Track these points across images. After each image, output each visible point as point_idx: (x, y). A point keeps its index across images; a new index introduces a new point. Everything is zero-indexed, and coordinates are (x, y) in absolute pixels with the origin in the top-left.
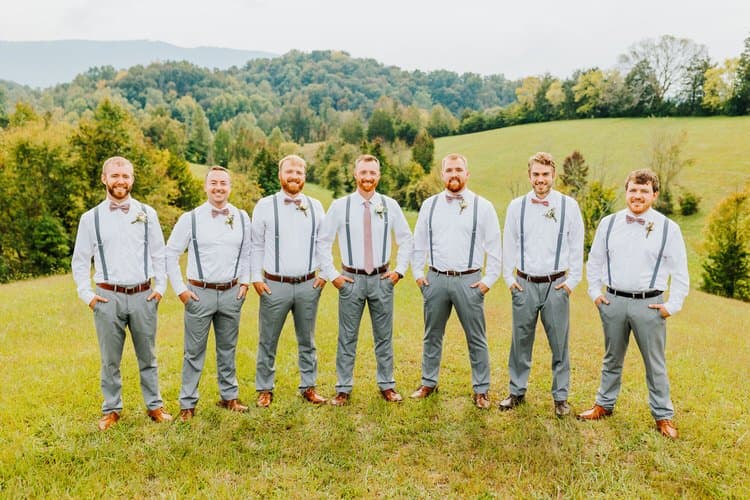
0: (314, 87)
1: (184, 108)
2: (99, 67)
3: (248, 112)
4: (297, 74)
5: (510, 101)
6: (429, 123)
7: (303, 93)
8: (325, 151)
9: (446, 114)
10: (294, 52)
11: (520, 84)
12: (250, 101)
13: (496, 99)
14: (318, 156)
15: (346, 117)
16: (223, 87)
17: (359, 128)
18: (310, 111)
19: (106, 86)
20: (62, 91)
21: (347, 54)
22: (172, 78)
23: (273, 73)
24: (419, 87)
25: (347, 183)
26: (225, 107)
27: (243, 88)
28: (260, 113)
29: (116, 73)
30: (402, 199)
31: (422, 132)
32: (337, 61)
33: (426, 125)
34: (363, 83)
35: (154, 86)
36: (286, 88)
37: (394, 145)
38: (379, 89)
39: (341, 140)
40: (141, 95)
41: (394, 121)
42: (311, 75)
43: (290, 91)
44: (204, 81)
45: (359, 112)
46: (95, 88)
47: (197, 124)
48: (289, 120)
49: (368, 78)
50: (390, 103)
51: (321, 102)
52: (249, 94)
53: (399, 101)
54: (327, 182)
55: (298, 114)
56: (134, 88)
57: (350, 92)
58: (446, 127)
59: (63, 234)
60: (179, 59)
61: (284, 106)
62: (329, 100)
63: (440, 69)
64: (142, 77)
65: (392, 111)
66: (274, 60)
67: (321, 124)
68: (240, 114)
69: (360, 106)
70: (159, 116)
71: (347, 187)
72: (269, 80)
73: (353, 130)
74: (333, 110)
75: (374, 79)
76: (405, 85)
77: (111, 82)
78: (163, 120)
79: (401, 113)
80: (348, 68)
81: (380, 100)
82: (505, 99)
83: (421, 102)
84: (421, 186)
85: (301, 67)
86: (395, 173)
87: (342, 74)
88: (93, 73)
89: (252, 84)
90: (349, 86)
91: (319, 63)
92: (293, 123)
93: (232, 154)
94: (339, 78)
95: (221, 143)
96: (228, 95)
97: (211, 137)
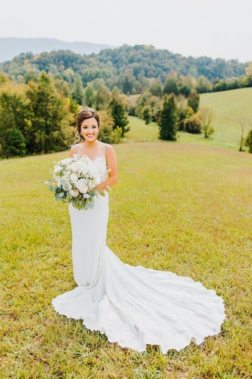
0: (135, 65)
1: (68, 74)
2: (25, 53)
3: (100, 78)
4: (127, 57)
5: (241, 74)
6: (196, 86)
7: (129, 68)
8: (141, 99)
9: (206, 81)
10: (125, 45)
11: (247, 65)
12: (101, 72)
13: (233, 73)
14: (138, 102)
15: (152, 81)
16: (88, 64)
17: (159, 88)
18: (133, 78)
19: (29, 63)
20: (7, 65)
21: (153, 47)
22: (62, 59)
23: (113, 57)
24: (191, 66)
25: (153, 117)
26: (89, 75)
27: (98, 65)
28: (107, 78)
29: (34, 56)
30: (181, 126)
31: (193, 91)
32: (148, 50)
33: (194, 86)
34: (162, 63)
35: (53, 63)
36: (120, 65)
37: (179, 98)
38: (170, 67)
39: (150, 94)
40: (46, 68)
41: (178, 84)
42: (134, 58)
43: (122, 66)
44: (79, 61)
45: (159, 79)
46: (23, 63)
47: (77, 84)
48: (122, 82)
49: (164, 60)
50: (176, 74)
51: (139, 73)
52: (101, 68)
53: (180, 73)
54: (143, 116)
55: (127, 79)
56: (42, 63)
57: (154, 68)
58: (206, 88)
59: (23, 138)
60: (65, 49)
61: (120, 75)
62: (143, 72)
63: (203, 56)
64: (47, 58)
65: (177, 79)
66: (115, 49)
67: (138, 85)
68: (96, 79)
69: (160, 75)
70: (58, 79)
71: (153, 119)
72: (112, 60)
73: (156, 89)
74: (145, 77)
75: (167, 61)
76: (184, 64)
77: (31, 60)
78: (60, 81)
79: (181, 80)
80: (154, 54)
81: (170, 72)
82: (238, 72)
83: (192, 73)
84: (192, 120)
85: (129, 53)
86: (178, 112)
87: (150, 58)
88: (22, 56)
89: (103, 63)
90: (153, 64)
91: (138, 52)
92: (124, 84)
93: (94, 100)
94: (149, 61)
95: (89, 94)
96: (91, 68)
97: (84, 91)
